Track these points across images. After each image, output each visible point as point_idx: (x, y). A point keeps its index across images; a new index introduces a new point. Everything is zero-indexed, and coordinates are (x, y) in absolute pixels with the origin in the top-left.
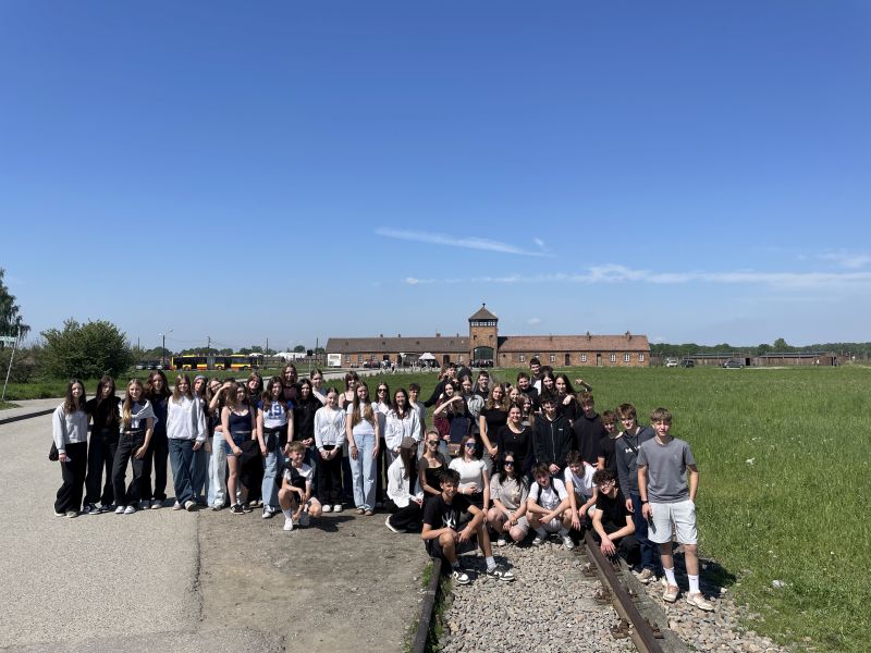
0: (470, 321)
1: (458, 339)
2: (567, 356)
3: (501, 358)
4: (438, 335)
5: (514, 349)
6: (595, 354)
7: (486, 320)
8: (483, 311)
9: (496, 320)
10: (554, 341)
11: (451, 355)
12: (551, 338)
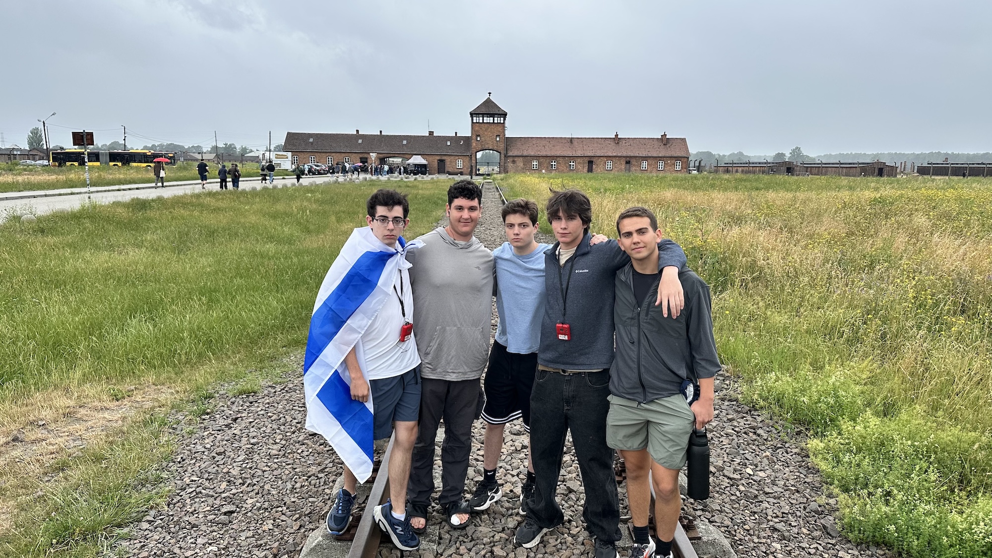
0: (472, 114)
1: (456, 139)
2: (591, 163)
3: (510, 165)
4: (431, 133)
5: (525, 154)
6: (623, 162)
7: (492, 115)
8: (488, 103)
9: (504, 115)
10: (575, 143)
11: (448, 159)
12: (571, 140)
